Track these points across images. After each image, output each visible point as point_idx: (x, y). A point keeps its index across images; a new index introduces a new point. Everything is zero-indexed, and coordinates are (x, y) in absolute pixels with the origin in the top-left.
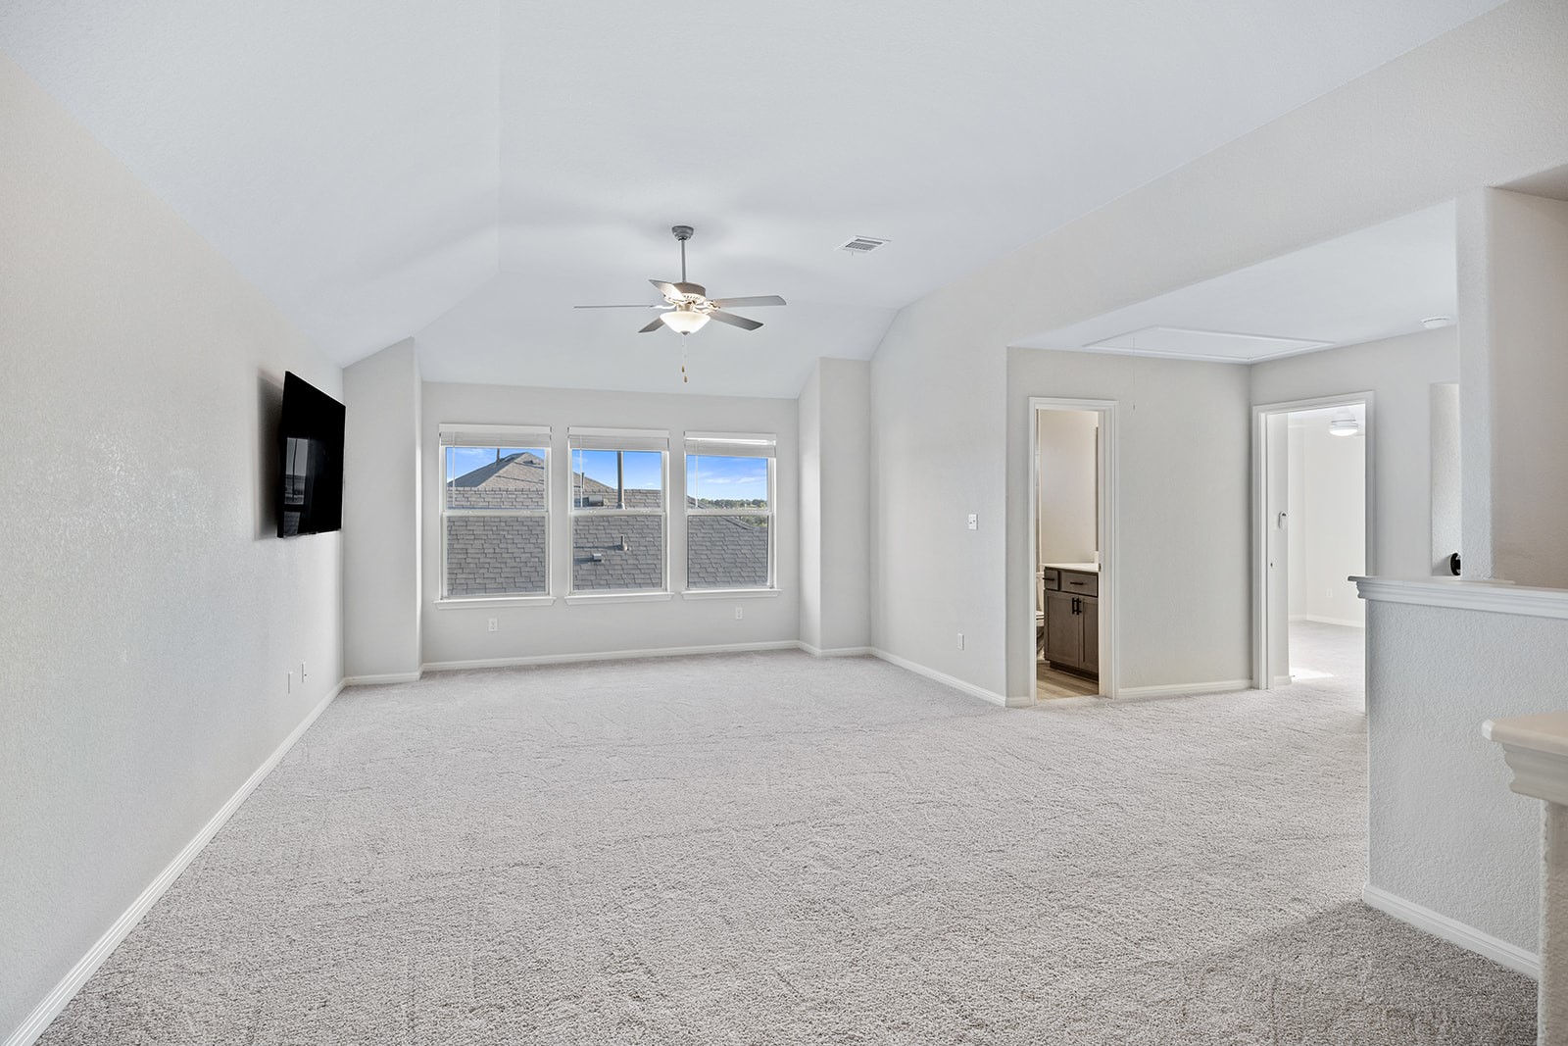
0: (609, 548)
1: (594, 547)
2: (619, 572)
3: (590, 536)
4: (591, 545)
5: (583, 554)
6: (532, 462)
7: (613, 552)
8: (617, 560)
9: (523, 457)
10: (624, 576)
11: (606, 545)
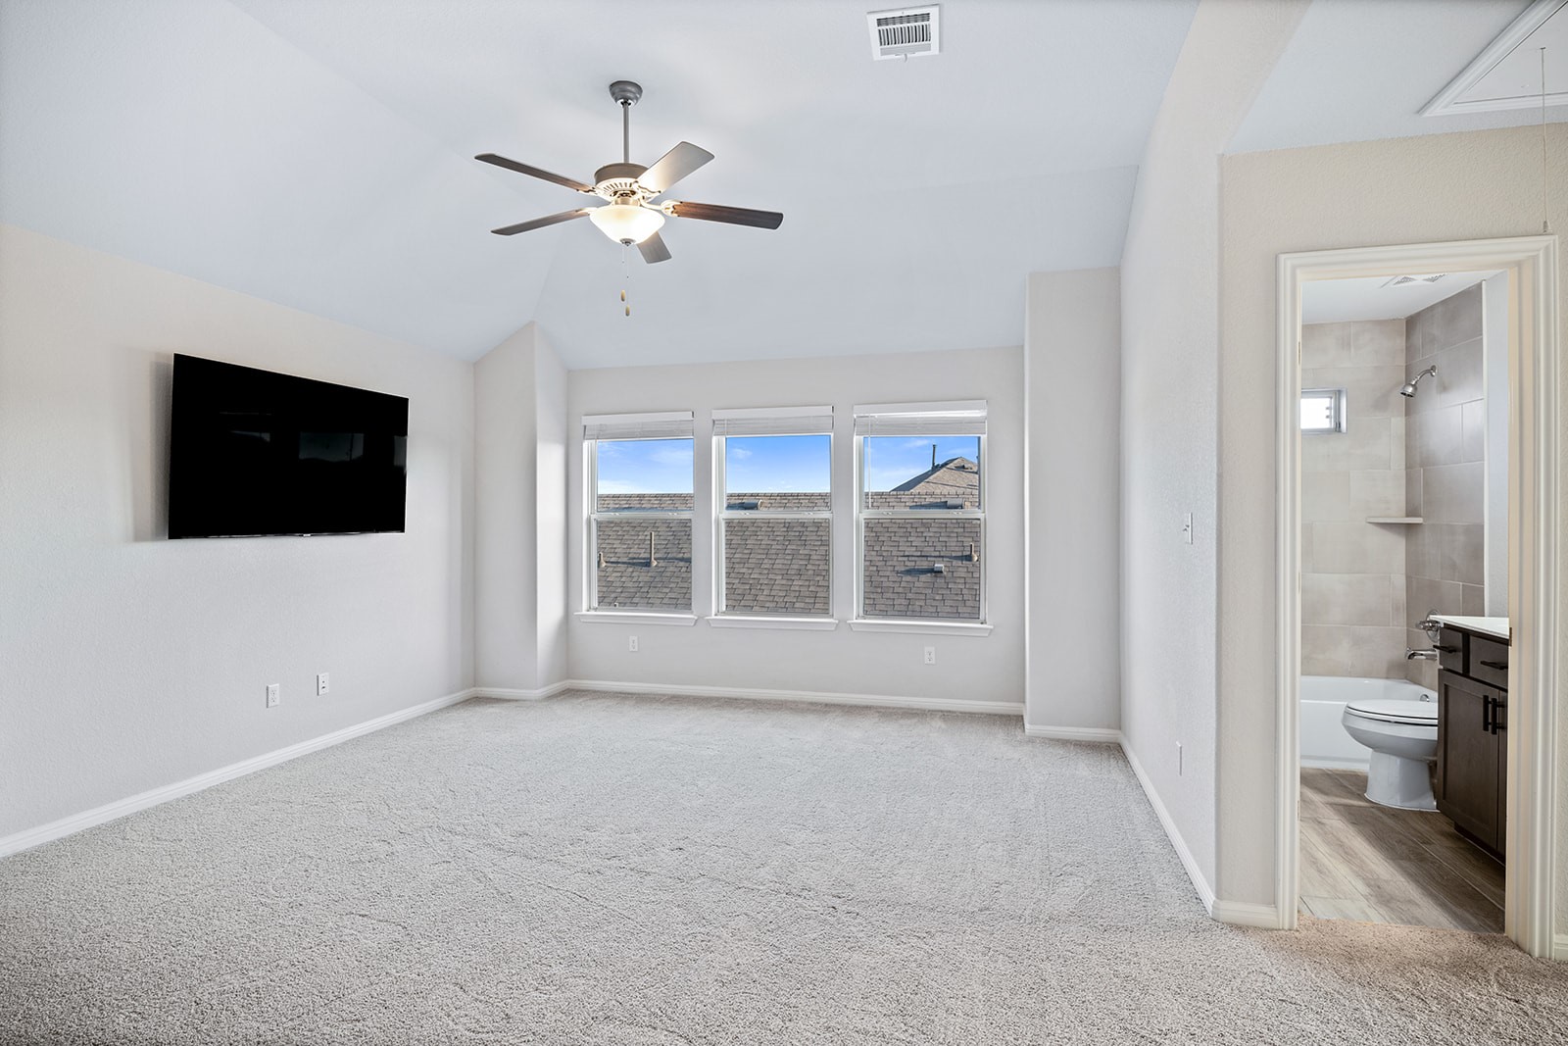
0: (956, 558)
1: (939, 557)
2: (960, 586)
3: (939, 544)
4: (937, 554)
5: (926, 563)
6: (963, 467)
7: (959, 563)
8: (961, 572)
9: (956, 462)
10: (965, 591)
11: (954, 554)
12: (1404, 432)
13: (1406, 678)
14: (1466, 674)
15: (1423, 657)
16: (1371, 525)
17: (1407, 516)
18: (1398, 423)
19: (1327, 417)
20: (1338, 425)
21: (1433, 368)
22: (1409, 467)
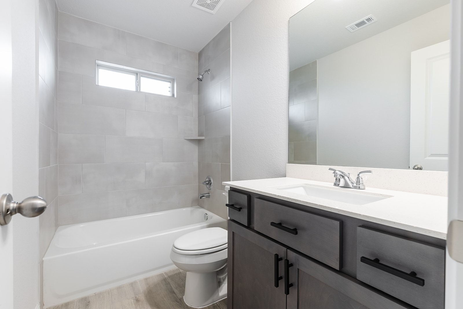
12: (198, 102)
13: (198, 205)
14: (249, 226)
15: (205, 197)
16: (186, 140)
17: (198, 136)
18: (195, 97)
19: (169, 91)
20: (173, 95)
21: (209, 70)
22: (199, 116)
